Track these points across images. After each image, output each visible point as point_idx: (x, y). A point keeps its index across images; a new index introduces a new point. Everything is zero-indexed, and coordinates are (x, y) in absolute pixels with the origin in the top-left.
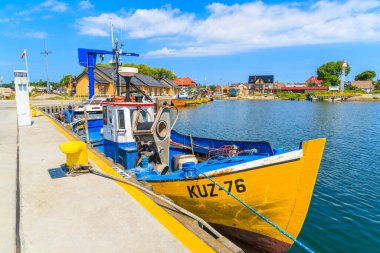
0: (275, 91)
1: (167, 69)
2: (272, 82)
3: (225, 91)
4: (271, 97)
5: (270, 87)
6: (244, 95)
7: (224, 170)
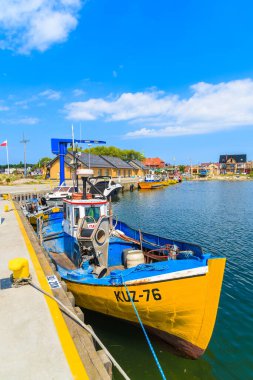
0: (248, 171)
1: (136, 150)
2: (244, 161)
3: (195, 171)
4: (244, 177)
5: (243, 166)
6: (215, 175)
7: (142, 280)
